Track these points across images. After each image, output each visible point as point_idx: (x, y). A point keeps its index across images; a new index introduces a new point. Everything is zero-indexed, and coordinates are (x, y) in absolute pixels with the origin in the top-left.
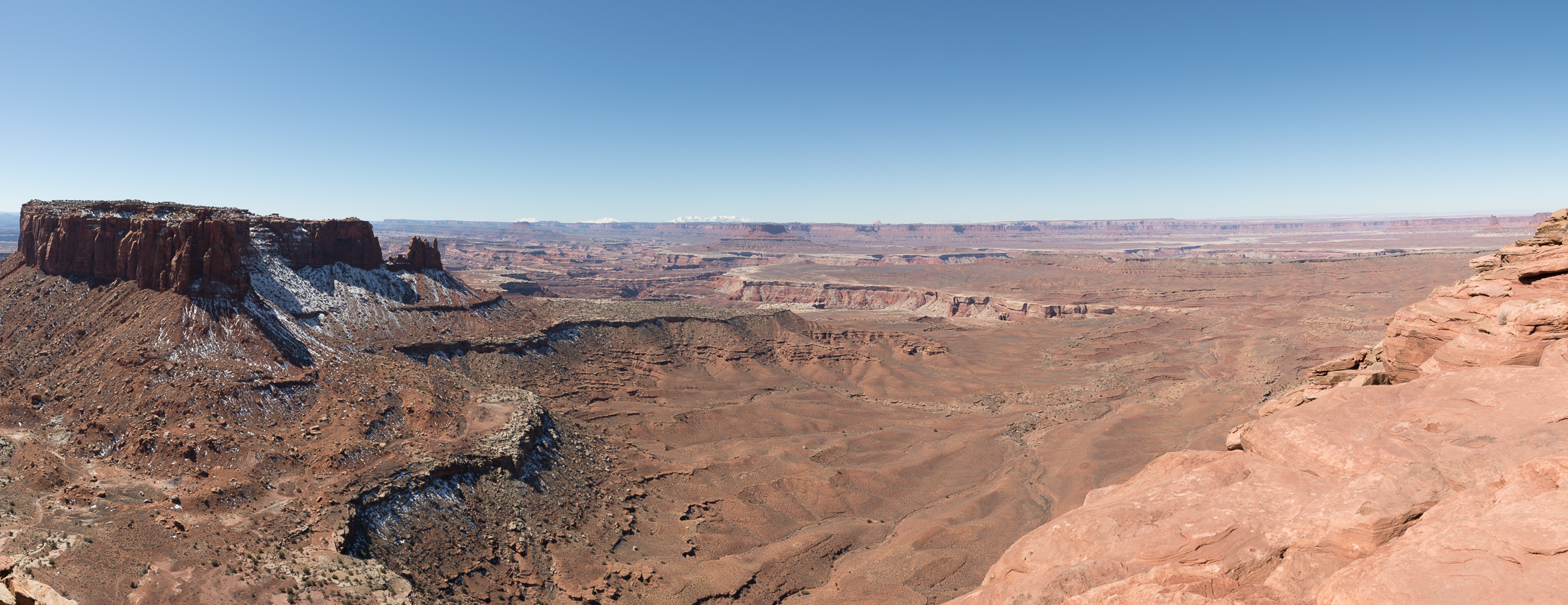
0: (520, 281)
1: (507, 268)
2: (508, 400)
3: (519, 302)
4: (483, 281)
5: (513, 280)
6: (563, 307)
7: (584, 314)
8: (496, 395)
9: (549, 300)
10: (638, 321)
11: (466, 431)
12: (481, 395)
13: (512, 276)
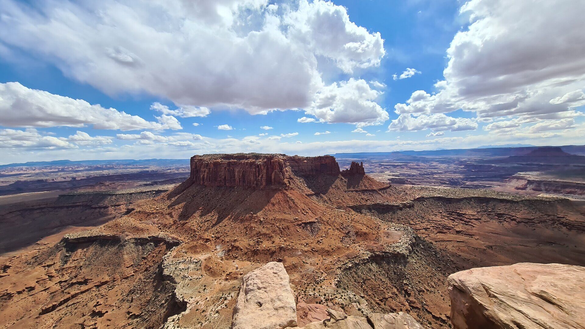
0: (397, 177)
1: (390, 172)
2: (399, 230)
3: (399, 187)
4: (380, 178)
5: (394, 177)
6: (420, 190)
7: (431, 194)
8: (393, 228)
9: (413, 187)
10: (461, 198)
11: (382, 242)
12: (386, 227)
13: (393, 175)
